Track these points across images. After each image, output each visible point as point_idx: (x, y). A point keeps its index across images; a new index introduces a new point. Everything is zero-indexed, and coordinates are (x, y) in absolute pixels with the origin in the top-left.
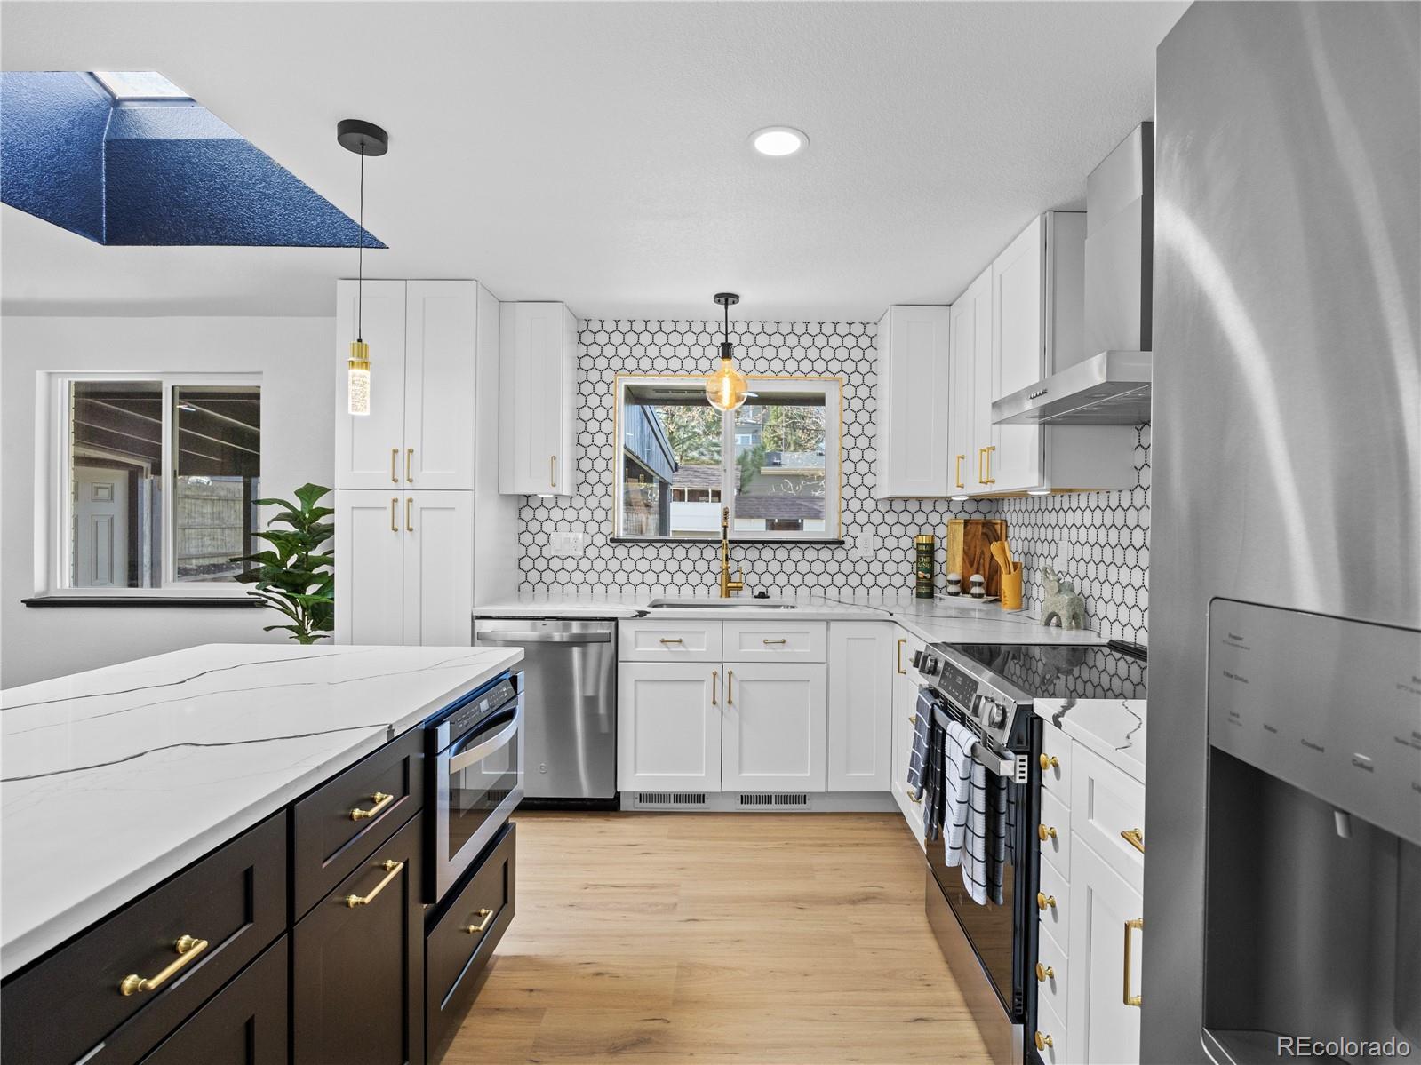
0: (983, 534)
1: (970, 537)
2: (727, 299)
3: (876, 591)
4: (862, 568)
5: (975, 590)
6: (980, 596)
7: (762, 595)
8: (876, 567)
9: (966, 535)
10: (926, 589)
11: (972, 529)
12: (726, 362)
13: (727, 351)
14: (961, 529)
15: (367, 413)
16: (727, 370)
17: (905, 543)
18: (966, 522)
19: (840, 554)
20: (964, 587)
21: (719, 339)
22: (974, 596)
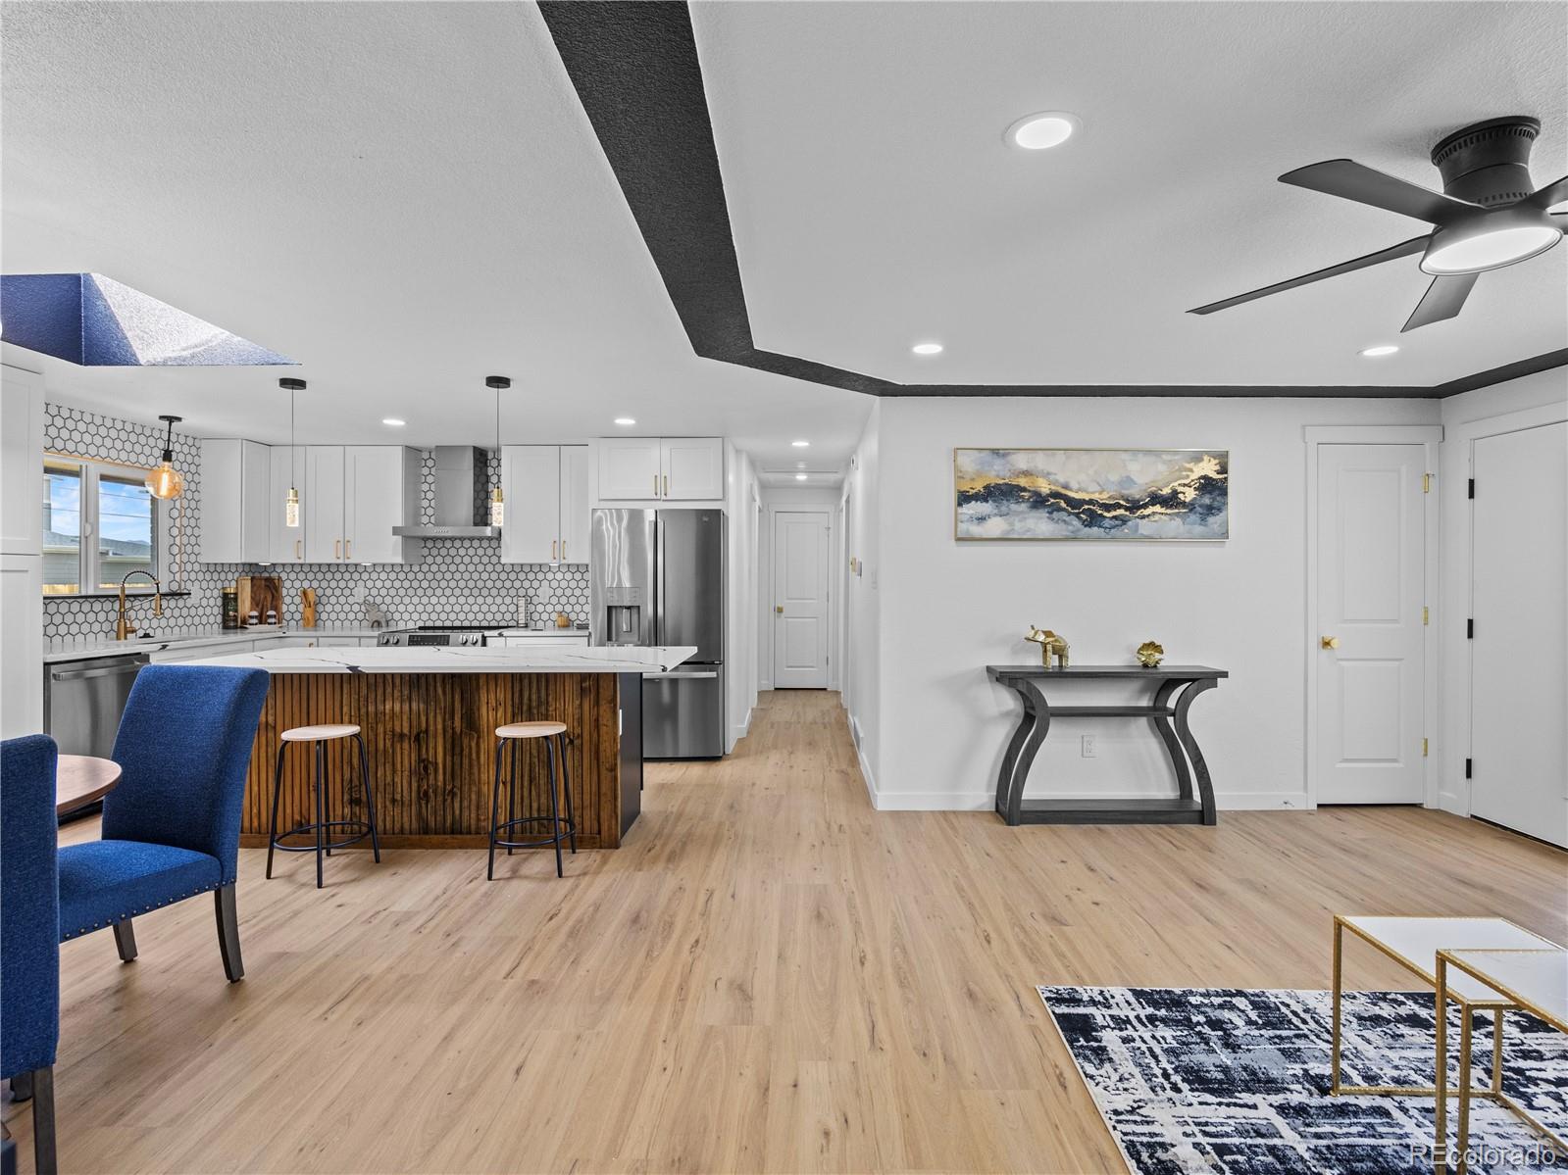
0: (266, 586)
1: (255, 588)
2: (171, 419)
3: (200, 627)
4: (193, 612)
5: (273, 620)
6: (275, 623)
7: (146, 636)
8: (201, 611)
9: (252, 587)
10: (231, 622)
11: (257, 583)
12: (166, 463)
13: (167, 456)
14: (248, 584)
15: (296, 525)
16: (166, 469)
17: (216, 593)
18: (252, 579)
19: (181, 603)
20: (262, 619)
21: (162, 445)
22: (269, 624)
